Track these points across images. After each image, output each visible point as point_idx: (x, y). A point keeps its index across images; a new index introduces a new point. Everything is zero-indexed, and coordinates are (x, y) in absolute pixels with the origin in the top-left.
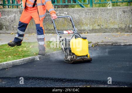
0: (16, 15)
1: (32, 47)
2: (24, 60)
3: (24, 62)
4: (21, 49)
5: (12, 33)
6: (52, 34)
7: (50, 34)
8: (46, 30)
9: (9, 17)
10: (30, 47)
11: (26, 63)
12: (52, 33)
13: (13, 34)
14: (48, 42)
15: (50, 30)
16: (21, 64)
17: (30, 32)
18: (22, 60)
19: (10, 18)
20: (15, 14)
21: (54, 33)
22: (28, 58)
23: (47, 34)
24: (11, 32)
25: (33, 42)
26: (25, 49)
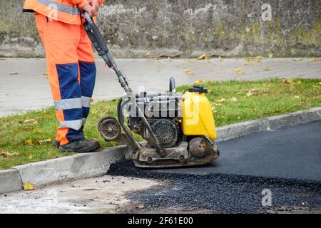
0: (215, 6)
1: (253, 94)
2: (229, 129)
3: (231, 135)
4: (223, 100)
5: (202, 56)
6: (311, 59)
7: (305, 60)
8: (295, 47)
9: (197, 11)
10: (249, 94)
11: (236, 138)
12: (312, 55)
13: (204, 58)
14: (299, 80)
15: (304, 47)
16: (221, 140)
17: (250, 53)
18: (225, 130)
19: (198, 15)
20: (210, 5)
21: (318, 56)
22: (240, 124)
23: (297, 59)
24: (200, 52)
25: (256, 80)
26: (235, 99)
